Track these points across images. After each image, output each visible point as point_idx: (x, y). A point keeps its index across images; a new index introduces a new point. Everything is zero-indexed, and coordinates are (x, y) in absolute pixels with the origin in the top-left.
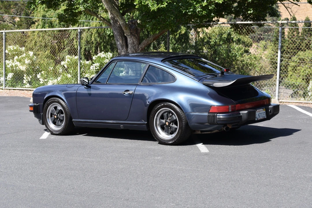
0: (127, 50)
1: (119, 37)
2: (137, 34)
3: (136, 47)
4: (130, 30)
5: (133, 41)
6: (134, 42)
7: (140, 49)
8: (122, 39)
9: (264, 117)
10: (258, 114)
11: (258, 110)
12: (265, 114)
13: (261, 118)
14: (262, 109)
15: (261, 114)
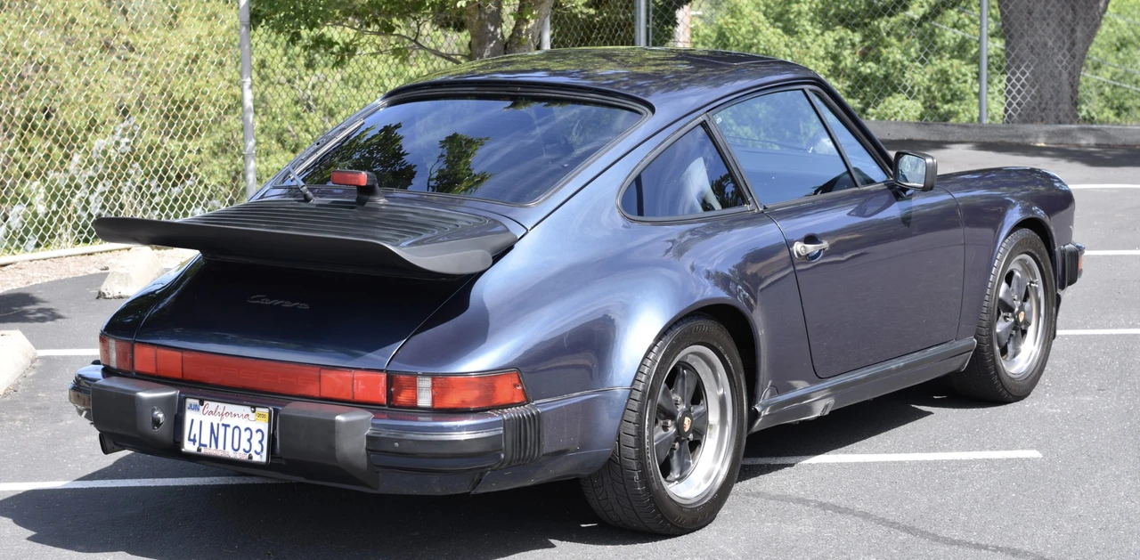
9: (250, 457)
10: (212, 424)
11: (212, 405)
12: (260, 442)
13: (231, 454)
14: (247, 410)
15: (229, 431)
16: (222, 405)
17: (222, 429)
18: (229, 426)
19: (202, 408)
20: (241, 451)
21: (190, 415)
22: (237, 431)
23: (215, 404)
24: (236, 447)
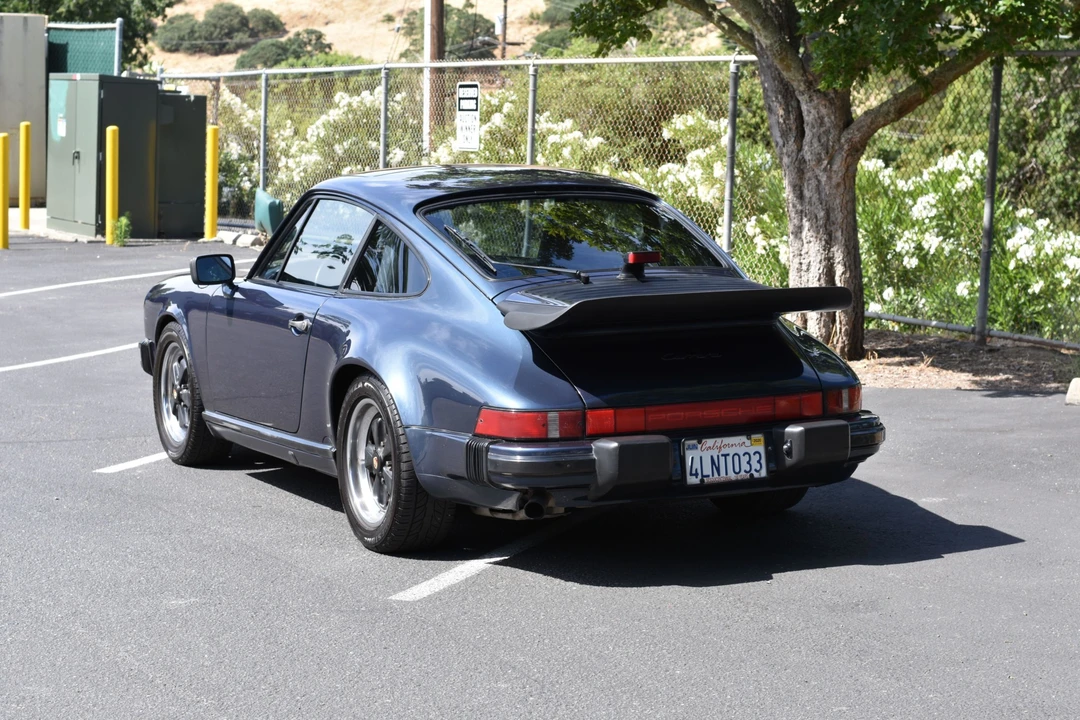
0: (800, 149)
1: (777, 98)
3: (828, 140)
5: (818, 113)
6: (821, 118)
7: (846, 147)
8: (787, 106)
9: (752, 475)
10: (712, 457)
11: (710, 442)
12: (759, 462)
13: (732, 476)
14: (743, 439)
15: (729, 459)
16: (719, 440)
17: (722, 459)
18: (728, 455)
19: (699, 446)
20: (743, 473)
21: (689, 455)
22: (736, 458)
23: (713, 440)
24: (737, 470)
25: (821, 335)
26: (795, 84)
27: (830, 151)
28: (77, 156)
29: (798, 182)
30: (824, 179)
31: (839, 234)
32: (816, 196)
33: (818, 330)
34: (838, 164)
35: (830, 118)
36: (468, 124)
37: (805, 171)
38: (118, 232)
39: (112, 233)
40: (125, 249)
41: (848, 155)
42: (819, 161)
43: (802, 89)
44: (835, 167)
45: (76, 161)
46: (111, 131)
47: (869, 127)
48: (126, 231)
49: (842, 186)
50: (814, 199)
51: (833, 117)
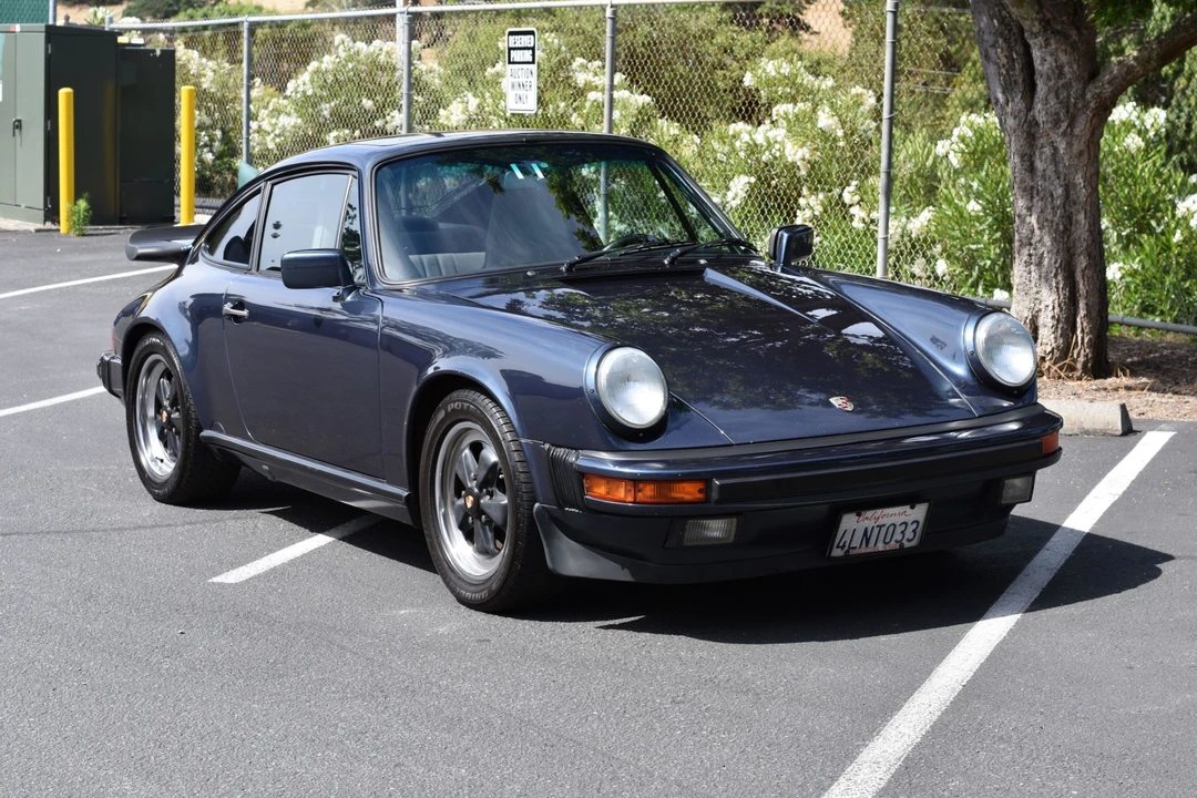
0: (1030, 108)
1: (997, 42)
2: (1078, 29)
3: (1069, 95)
4: (1041, 6)
5: (1056, 61)
6: (1060, 68)
7: (1092, 105)
8: (1012, 52)
25: (1058, 347)
26: (1026, 24)
27: (1071, 110)
28: (18, 125)
29: (1027, 151)
30: (1062, 147)
31: (1081, 217)
32: (1052, 168)
33: (1053, 341)
34: (1081, 127)
35: (1071, 67)
36: (523, 80)
37: (1038, 135)
38: (75, 218)
39: (68, 220)
40: (85, 238)
41: (1094, 115)
42: (1057, 123)
43: (1035, 30)
44: (1077, 131)
45: (17, 131)
46: (64, 94)
47: (1124, 79)
48: (85, 216)
49: (1086, 156)
50: (1048, 172)
51: (1075, 66)
